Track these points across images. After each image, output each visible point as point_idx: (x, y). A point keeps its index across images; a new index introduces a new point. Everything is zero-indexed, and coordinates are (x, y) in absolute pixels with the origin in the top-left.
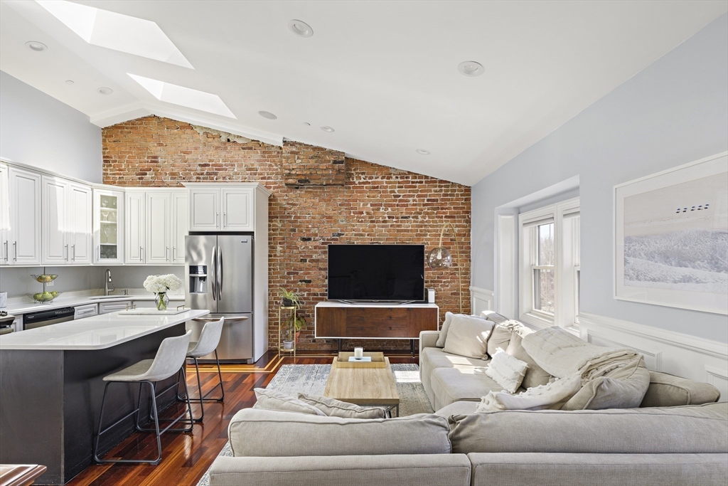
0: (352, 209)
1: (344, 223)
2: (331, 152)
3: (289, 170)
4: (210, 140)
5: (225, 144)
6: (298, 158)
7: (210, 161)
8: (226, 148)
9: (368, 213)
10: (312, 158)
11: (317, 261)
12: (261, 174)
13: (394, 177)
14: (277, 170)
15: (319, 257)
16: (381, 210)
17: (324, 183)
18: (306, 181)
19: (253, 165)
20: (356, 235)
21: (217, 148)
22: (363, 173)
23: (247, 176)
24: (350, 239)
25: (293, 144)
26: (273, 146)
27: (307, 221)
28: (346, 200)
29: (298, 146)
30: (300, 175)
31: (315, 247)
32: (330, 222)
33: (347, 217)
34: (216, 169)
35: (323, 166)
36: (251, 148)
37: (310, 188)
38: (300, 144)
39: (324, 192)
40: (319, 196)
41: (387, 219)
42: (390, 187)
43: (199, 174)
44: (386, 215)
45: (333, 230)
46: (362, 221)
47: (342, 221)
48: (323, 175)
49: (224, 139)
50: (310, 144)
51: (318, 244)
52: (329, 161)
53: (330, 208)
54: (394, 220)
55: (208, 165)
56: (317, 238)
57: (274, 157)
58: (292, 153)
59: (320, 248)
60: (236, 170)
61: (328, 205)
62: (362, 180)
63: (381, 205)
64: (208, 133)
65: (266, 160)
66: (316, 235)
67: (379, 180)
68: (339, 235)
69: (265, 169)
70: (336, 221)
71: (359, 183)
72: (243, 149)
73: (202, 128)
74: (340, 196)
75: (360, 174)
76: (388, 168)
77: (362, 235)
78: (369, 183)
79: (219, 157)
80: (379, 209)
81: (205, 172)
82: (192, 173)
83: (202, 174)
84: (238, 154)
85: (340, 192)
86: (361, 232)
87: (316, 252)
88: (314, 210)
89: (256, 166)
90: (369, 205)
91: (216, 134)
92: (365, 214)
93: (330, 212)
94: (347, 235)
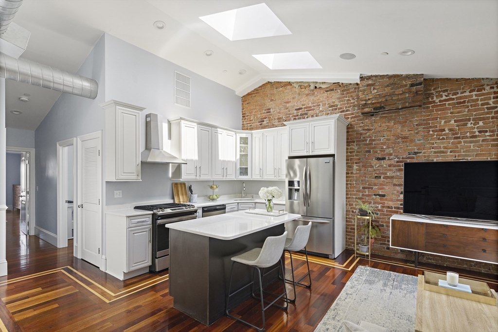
0: (431, 127)
1: (422, 141)
2: (408, 77)
3: (365, 100)
4: (303, 90)
5: (313, 90)
6: (374, 89)
7: (303, 105)
8: (314, 93)
9: (450, 130)
10: (388, 86)
11: (392, 177)
12: (341, 109)
13: (488, 88)
14: (354, 102)
15: (394, 174)
16: (469, 125)
17: (400, 107)
18: (381, 108)
19: (334, 102)
20: (435, 152)
21: (307, 95)
22: (444, 91)
23: (329, 112)
24: (429, 156)
25: (369, 78)
26: (351, 84)
27: (382, 144)
28: (424, 120)
29: (374, 78)
30: (375, 103)
31: (390, 166)
32: (406, 142)
33: (425, 136)
34: (307, 111)
35: (400, 91)
36: (332, 90)
37: (385, 113)
38: (376, 76)
39: (400, 115)
40: (393, 119)
41: (477, 133)
42: (482, 100)
43: (295, 116)
44: (476, 130)
45: (409, 150)
46: (443, 139)
47: (420, 140)
48: (398, 100)
49: (312, 87)
50: (385, 74)
51: (392, 162)
52: (406, 85)
53: (406, 129)
54: (487, 134)
55: (301, 108)
56: (392, 157)
57: (351, 93)
58: (368, 85)
59: (395, 166)
60: (321, 109)
61: (403, 126)
62: (444, 98)
63: (469, 120)
64: (302, 85)
65: (345, 97)
66: (391, 154)
67: (467, 94)
68: (416, 153)
69: (344, 104)
70: (412, 141)
71: (440, 101)
72: (326, 91)
73: (297, 82)
74: (417, 117)
75: (440, 92)
76: (479, 80)
77: (443, 152)
78: (453, 99)
79: (308, 101)
80: (466, 124)
81: (299, 114)
82: (291, 116)
83: (297, 115)
84: (322, 96)
85: (416, 113)
86: (442, 150)
87: (390, 170)
88: (389, 133)
89: (337, 103)
90: (453, 122)
91: (307, 85)
92: (447, 131)
93: (406, 133)
94: (424, 153)
